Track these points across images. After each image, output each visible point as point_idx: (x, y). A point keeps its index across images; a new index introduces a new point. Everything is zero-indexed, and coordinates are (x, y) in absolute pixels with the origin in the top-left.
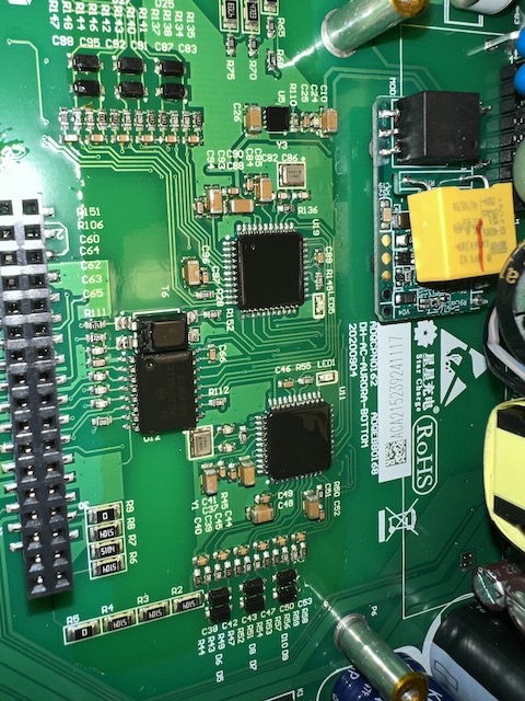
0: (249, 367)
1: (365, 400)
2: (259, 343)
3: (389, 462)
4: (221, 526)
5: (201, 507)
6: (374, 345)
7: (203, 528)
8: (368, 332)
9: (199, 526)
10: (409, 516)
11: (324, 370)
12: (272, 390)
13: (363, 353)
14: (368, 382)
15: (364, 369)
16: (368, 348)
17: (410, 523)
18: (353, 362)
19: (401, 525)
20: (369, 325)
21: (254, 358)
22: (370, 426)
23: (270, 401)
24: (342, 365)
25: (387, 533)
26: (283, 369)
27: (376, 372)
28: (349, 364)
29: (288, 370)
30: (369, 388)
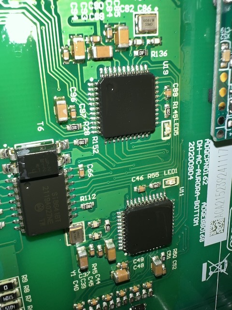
0: (111, 179)
1: (198, 195)
3: (212, 233)
4: (92, 284)
5: (77, 274)
6: (207, 156)
7: (80, 286)
8: (203, 147)
9: (77, 285)
10: (223, 264)
11: (168, 176)
12: (129, 194)
13: (199, 162)
14: (201, 182)
15: (198, 173)
16: (202, 159)
17: (223, 268)
18: (191, 170)
19: (217, 270)
20: (204, 142)
21: (115, 172)
22: (201, 211)
23: (128, 201)
24: (182, 173)
25: (207, 275)
26: (138, 178)
27: (207, 175)
28: (188, 171)
29: (142, 178)
30: (202, 186)
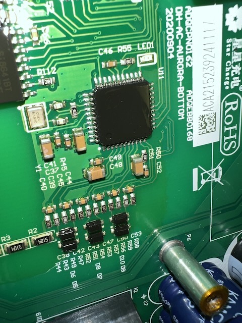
0: (73, 49)
1: (181, 80)
2: (80, 25)
3: (202, 131)
4: (63, 184)
5: (44, 169)
6: (189, 29)
7: (48, 185)
8: (183, 16)
9: (44, 184)
10: (217, 171)
11: (144, 52)
12: (96, 70)
13: (180, 36)
14: (184, 63)
15: (180, 51)
16: (184, 32)
17: (217, 177)
18: (170, 45)
19: (210, 178)
20: (185, 10)
21: (77, 40)
22: (186, 101)
23: (95, 80)
24: (160, 48)
25: (199, 184)
26: (106, 51)
27: (191, 55)
28: (166, 47)
29: (111, 52)
30: (185, 68)
